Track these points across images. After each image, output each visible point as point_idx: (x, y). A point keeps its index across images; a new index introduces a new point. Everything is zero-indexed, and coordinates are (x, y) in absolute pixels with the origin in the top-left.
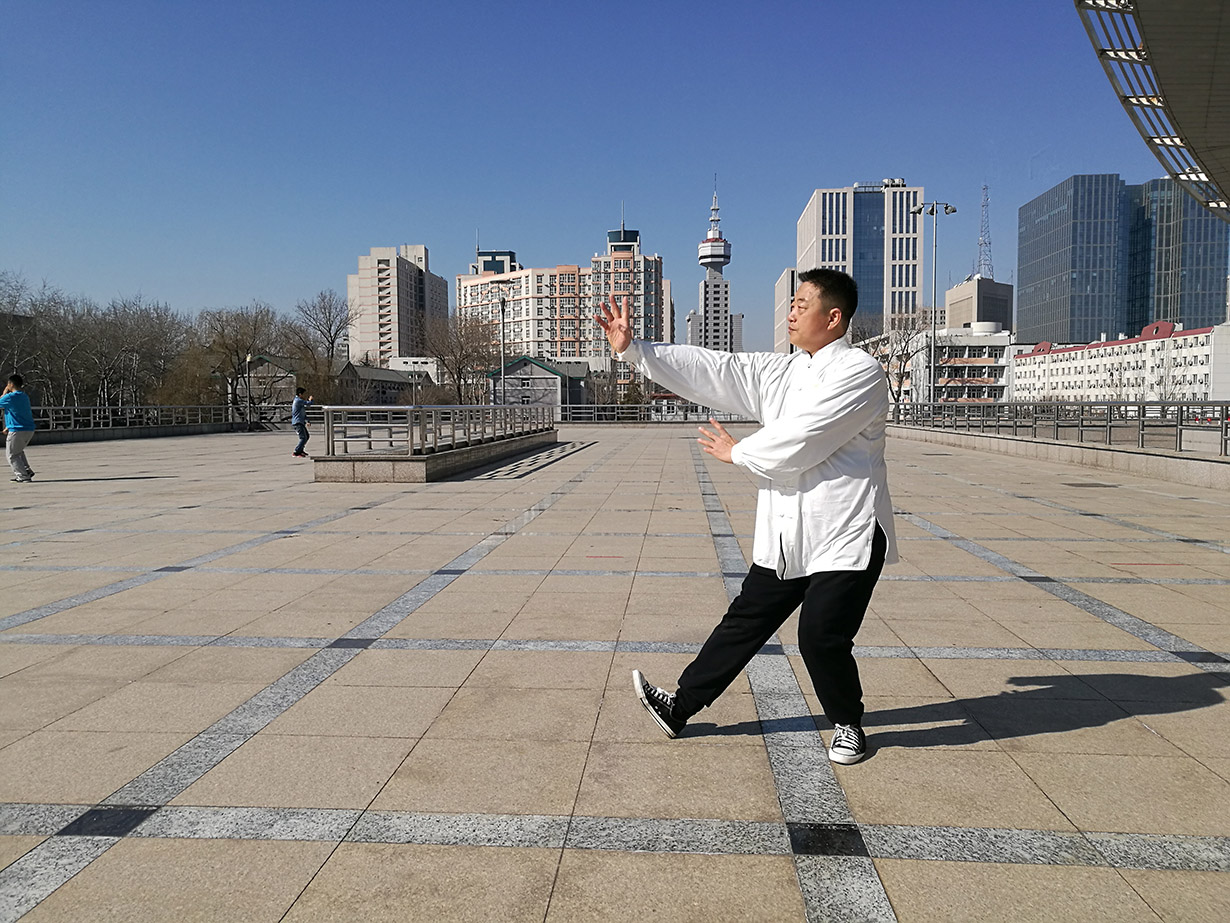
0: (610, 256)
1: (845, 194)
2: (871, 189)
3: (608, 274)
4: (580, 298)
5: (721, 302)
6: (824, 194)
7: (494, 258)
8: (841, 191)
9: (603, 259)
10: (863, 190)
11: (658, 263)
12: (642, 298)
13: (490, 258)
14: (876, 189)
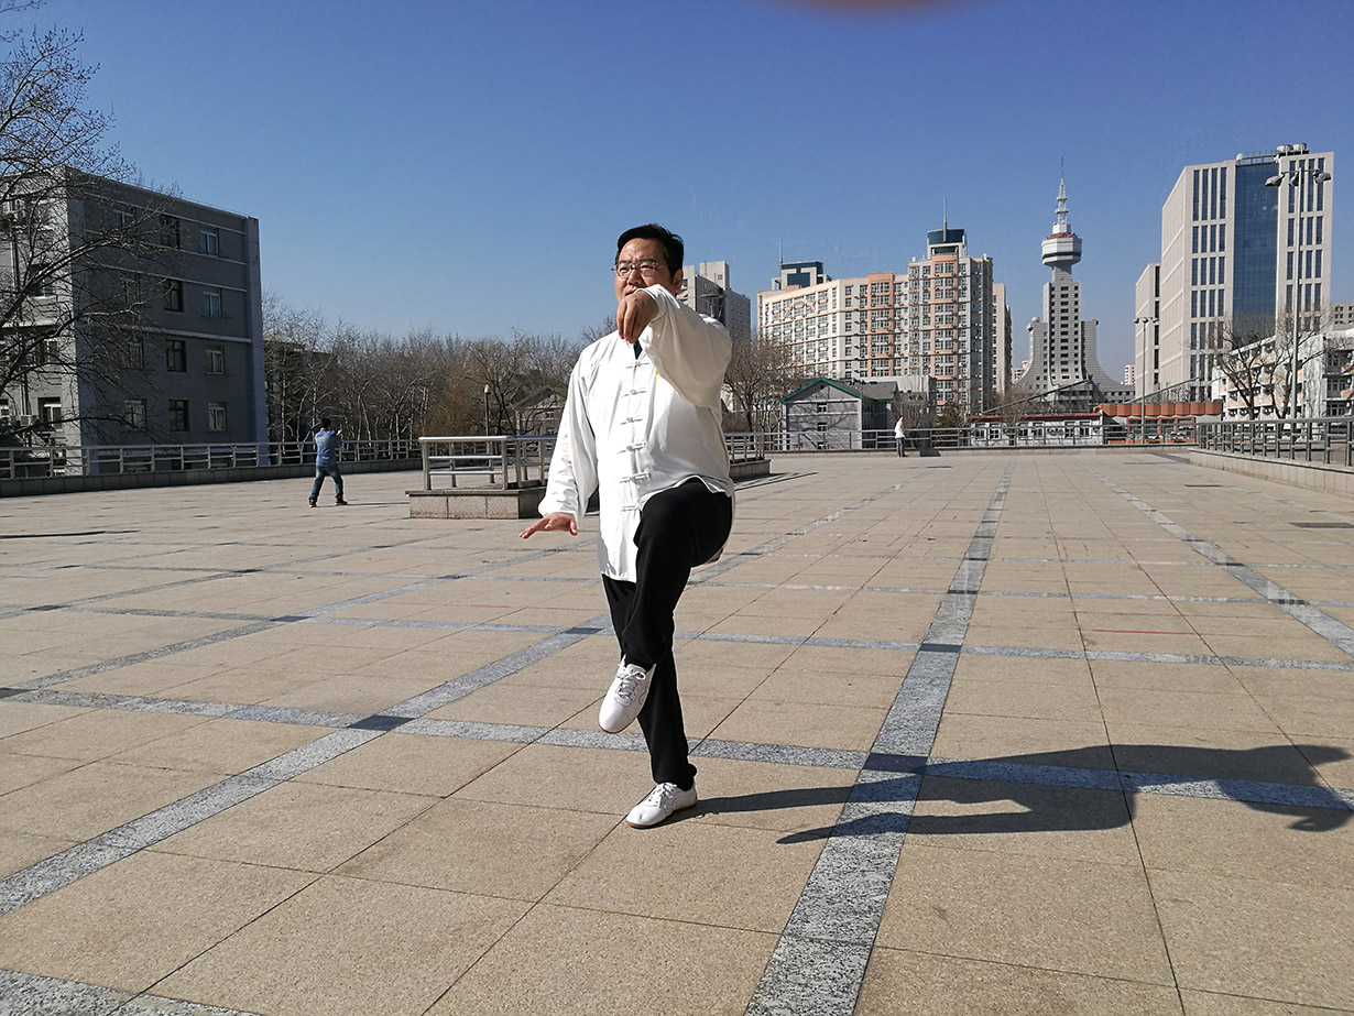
0: (931, 260)
1: (1224, 170)
2: (1259, 161)
3: (927, 281)
4: (895, 309)
5: (1071, 307)
6: (1197, 172)
7: (799, 271)
8: (1219, 166)
9: (921, 264)
10: (1248, 162)
11: (988, 266)
12: (968, 306)
13: (794, 271)
14: (1266, 160)
